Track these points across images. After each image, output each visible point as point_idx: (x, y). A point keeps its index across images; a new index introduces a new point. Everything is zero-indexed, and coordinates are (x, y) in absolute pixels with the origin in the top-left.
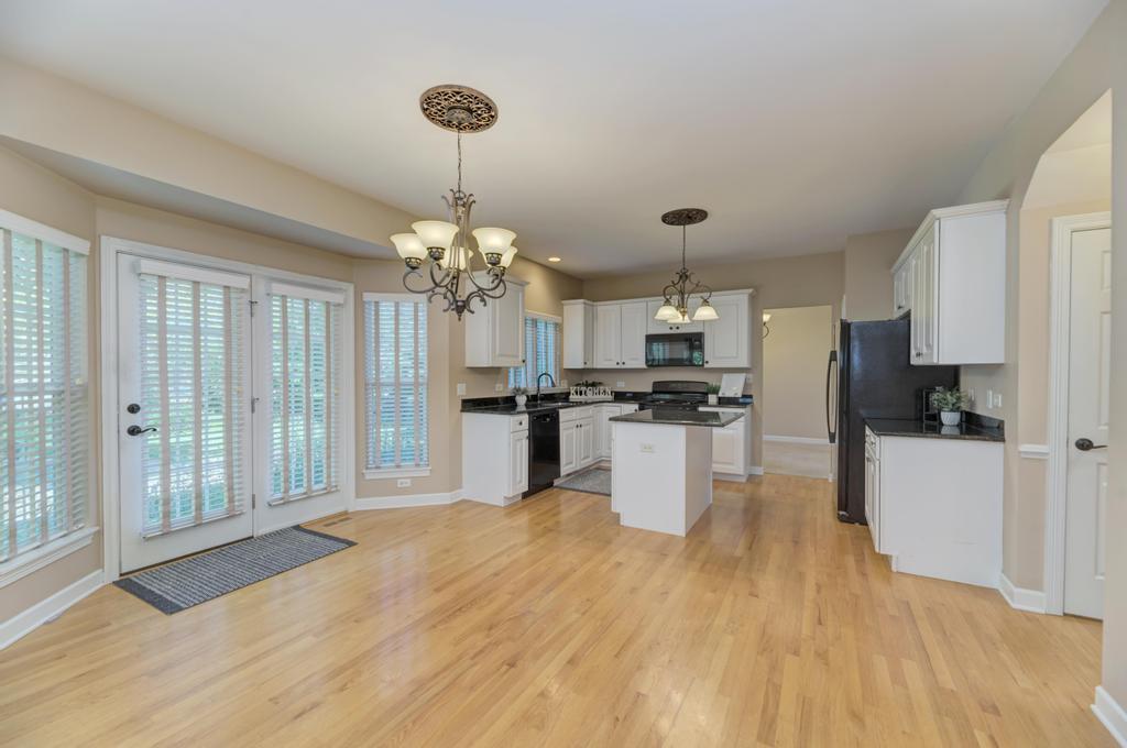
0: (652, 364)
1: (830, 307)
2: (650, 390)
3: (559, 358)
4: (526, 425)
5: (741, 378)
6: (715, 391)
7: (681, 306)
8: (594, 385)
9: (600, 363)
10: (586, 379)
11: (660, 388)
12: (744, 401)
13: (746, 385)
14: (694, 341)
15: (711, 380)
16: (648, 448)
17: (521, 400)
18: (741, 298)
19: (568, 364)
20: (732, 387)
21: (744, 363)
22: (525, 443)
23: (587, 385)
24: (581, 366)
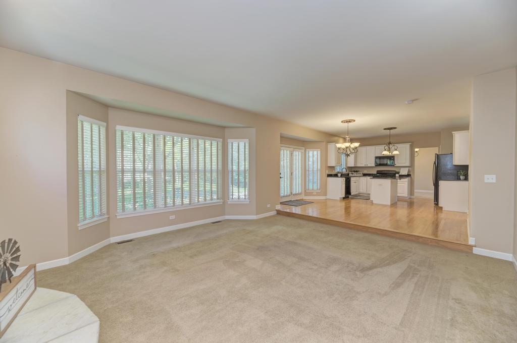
0: (377, 165)
1: (437, 148)
2: (376, 173)
3: (346, 164)
4: (344, 181)
5: (407, 169)
6: (398, 173)
7: (389, 150)
8: (356, 171)
9: (359, 165)
10: (355, 170)
11: (378, 172)
12: (408, 175)
13: (409, 171)
14: (392, 158)
15: (397, 170)
16: (380, 185)
17: (339, 175)
18: (408, 146)
19: (349, 165)
20: (404, 172)
21: (408, 165)
22: (344, 185)
23: (354, 171)
24: (353, 166)
